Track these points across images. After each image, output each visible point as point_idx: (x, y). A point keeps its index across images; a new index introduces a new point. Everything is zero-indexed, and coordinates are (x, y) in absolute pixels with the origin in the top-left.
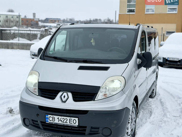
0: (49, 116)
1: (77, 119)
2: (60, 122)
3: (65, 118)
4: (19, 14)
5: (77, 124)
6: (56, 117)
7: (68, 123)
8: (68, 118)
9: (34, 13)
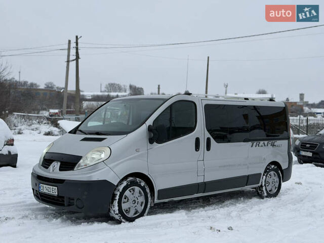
0: (41, 185)
1: (56, 188)
2: (47, 192)
3: (49, 187)
4: (272, 95)
5: (57, 194)
6: (45, 186)
7: (52, 193)
8: (51, 187)
9: (301, 93)
